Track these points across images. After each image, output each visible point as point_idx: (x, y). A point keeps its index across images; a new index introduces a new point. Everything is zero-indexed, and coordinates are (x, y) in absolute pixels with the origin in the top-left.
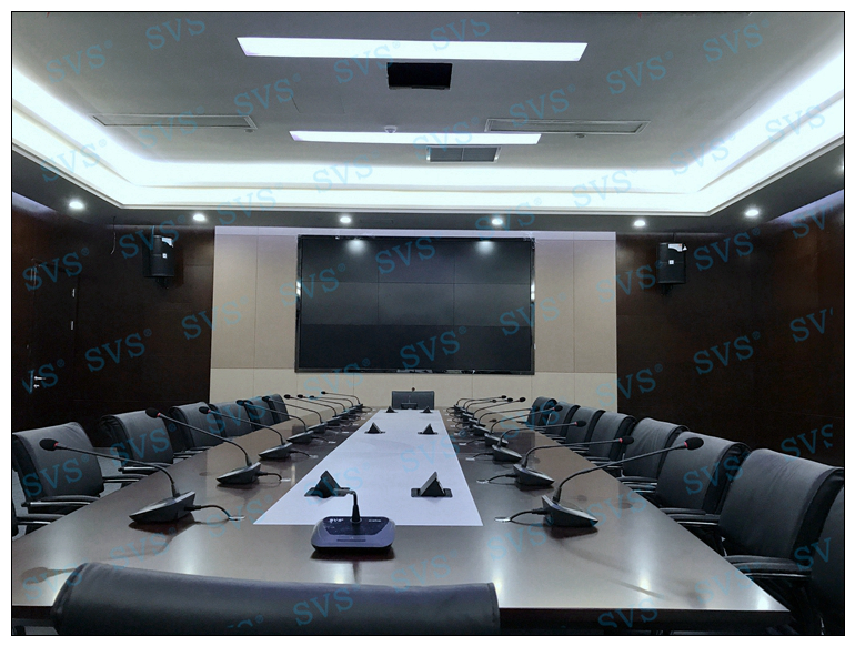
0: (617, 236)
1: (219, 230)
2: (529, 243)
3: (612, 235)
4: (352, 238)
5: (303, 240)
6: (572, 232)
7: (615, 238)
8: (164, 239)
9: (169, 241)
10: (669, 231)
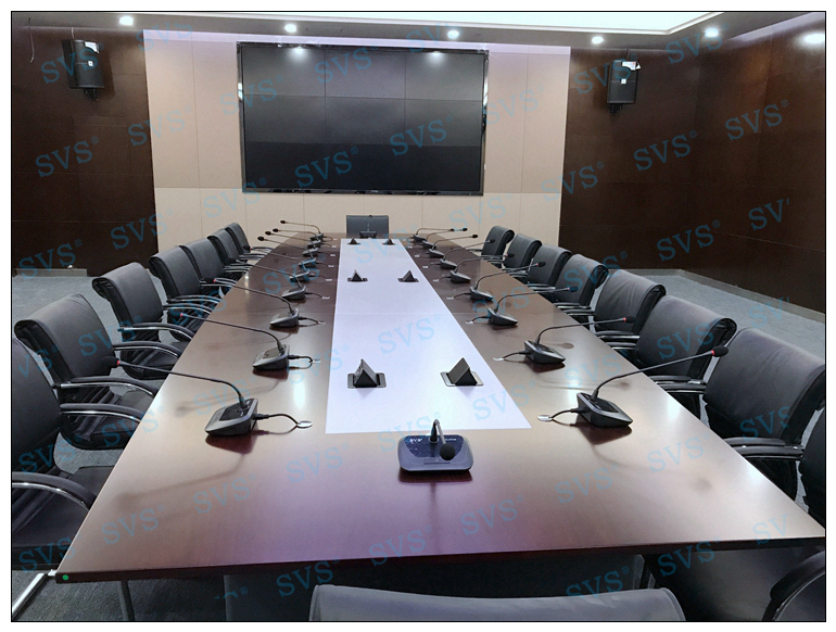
0: (572, 52)
1: (148, 34)
2: (484, 55)
3: (567, 50)
4: (296, 45)
5: (242, 48)
6: (527, 46)
7: (569, 53)
8: (88, 44)
9: (93, 46)
10: (624, 47)
